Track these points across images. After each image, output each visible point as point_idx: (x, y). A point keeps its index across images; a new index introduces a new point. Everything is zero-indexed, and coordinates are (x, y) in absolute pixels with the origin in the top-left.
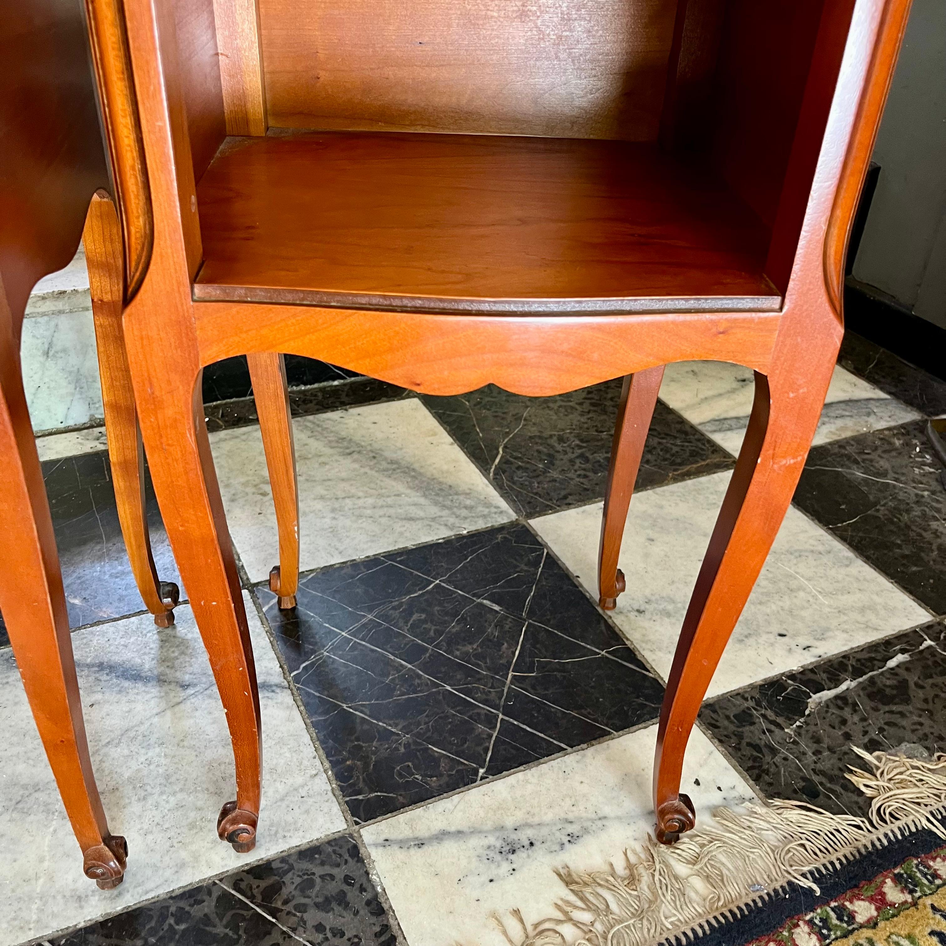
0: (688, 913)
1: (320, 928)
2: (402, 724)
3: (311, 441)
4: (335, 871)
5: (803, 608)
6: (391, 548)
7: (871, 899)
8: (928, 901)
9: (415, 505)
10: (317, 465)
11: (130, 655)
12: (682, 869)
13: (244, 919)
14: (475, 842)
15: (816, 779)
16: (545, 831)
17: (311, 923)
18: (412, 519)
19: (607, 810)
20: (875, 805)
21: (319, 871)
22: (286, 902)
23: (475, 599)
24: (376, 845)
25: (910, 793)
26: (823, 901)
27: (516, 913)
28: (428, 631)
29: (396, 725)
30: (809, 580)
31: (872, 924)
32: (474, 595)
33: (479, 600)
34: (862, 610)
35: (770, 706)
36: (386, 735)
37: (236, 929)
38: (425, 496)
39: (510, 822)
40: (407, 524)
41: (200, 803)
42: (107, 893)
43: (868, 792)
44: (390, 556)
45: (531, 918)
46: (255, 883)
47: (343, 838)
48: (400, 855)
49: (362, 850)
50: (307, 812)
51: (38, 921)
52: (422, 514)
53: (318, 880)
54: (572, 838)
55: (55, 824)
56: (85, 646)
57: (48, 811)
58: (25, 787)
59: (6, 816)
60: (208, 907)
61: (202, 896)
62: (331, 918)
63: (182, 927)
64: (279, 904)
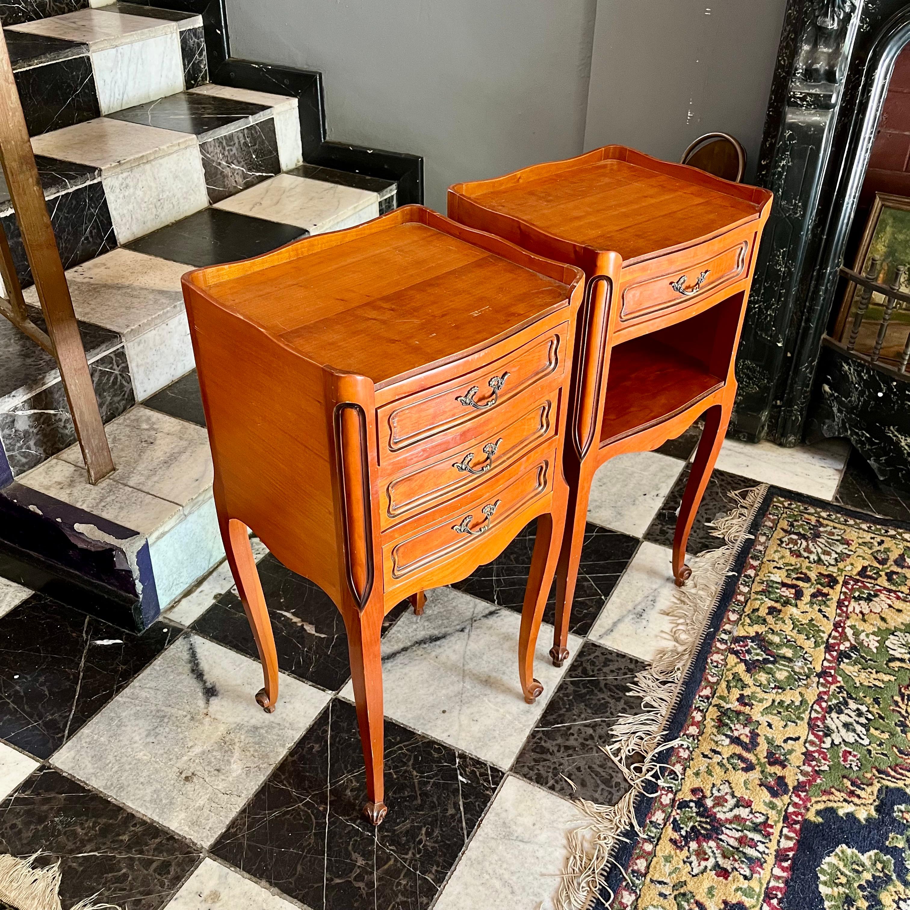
0: (708, 603)
1: (612, 671)
4: (596, 654)
5: (641, 480)
7: (750, 568)
8: (765, 560)
11: (423, 633)
12: (693, 591)
13: (587, 684)
14: (627, 620)
15: (703, 541)
16: (643, 604)
17: (608, 672)
19: (654, 586)
20: (726, 539)
21: (592, 657)
22: (593, 671)
24: (598, 639)
25: (733, 530)
26: (739, 575)
27: (662, 631)
28: (523, 560)
30: (632, 467)
31: (757, 575)
34: (661, 470)
35: (667, 524)
37: (589, 687)
39: (630, 607)
42: (534, 705)
43: (721, 536)
45: (668, 630)
46: (576, 672)
47: (585, 644)
48: (609, 637)
49: (596, 643)
53: (595, 660)
54: (654, 601)
55: (485, 699)
56: (398, 641)
57: (476, 697)
58: (455, 696)
59: (464, 708)
60: (571, 688)
61: (565, 686)
62: (612, 667)
63: (571, 697)
64: (591, 673)
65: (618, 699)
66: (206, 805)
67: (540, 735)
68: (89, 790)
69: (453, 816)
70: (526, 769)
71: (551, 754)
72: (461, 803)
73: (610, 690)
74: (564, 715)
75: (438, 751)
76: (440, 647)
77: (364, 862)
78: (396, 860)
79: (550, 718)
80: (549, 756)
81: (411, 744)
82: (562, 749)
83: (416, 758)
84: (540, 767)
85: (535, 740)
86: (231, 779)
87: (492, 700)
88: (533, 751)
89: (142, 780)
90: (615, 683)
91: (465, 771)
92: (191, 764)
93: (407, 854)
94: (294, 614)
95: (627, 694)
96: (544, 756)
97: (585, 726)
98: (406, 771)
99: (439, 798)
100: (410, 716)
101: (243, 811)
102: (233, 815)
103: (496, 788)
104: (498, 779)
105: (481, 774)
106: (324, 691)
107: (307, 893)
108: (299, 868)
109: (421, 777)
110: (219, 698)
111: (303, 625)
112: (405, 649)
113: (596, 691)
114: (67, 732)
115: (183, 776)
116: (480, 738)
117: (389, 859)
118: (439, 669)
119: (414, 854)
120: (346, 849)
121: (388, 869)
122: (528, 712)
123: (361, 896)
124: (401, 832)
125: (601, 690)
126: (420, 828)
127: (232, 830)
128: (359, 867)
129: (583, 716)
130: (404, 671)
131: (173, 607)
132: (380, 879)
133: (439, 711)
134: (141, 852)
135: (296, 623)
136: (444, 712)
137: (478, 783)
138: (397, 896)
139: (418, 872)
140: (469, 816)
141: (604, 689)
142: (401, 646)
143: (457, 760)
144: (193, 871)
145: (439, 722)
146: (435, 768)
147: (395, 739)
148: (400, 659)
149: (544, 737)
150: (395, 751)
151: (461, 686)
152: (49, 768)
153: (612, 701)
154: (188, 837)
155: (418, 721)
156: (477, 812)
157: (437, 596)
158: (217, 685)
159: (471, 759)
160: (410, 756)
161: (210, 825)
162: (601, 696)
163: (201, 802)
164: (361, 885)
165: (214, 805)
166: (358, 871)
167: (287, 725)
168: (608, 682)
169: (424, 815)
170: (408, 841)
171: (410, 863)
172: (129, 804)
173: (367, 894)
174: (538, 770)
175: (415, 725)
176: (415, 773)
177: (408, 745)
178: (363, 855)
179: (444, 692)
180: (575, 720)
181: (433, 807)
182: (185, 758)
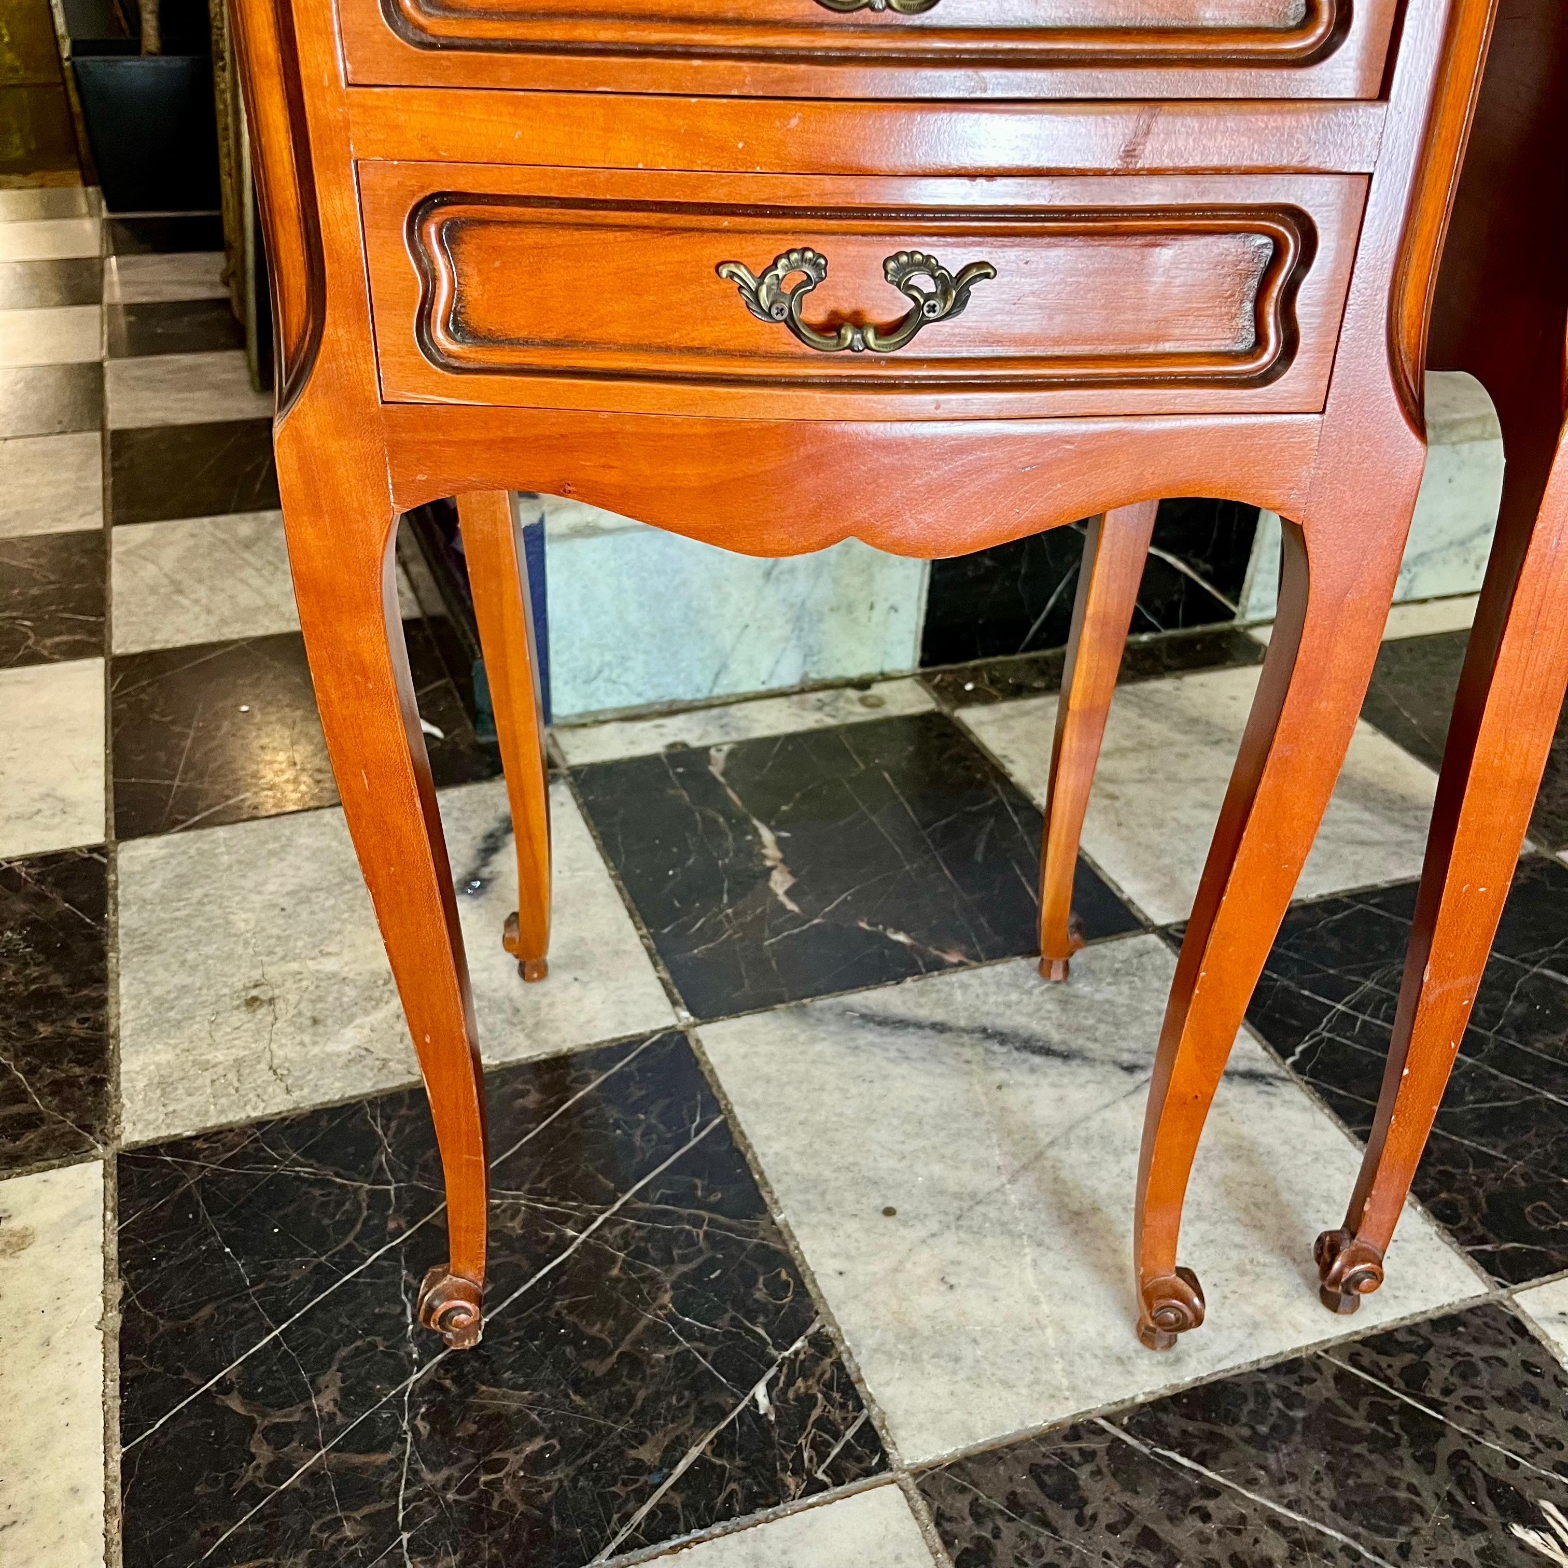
1: (1518, 1433)
2: (1503, 1145)
3: (1145, 722)
4: (1503, 1353)
6: (1352, 885)
9: (1360, 822)
10: (1173, 757)
11: (1022, 1020)
13: (1391, 1411)
17: (1501, 1426)
18: (1363, 843)
21: (1478, 1352)
22: (1447, 1392)
23: (1527, 966)
24: (1550, 1320)
29: (1494, 1147)
32: (1523, 960)
33: (1535, 970)
36: (1484, 1161)
37: (1387, 1425)
38: (1366, 809)
40: (1362, 851)
41: (1238, 1239)
42: (1159, 1356)
44: (1357, 896)
46: (1384, 1361)
47: (1488, 1305)
49: (1529, 1327)
50: (1413, 1263)
51: (1073, 1388)
52: (1375, 836)
53: (1481, 1365)
55: (1030, 1253)
56: (947, 1002)
57: (1010, 1233)
58: (958, 1196)
59: (951, 1237)
60: (1325, 1389)
61: (1307, 1372)
62: (1530, 1421)
63: (1300, 1414)
64: (1436, 1394)
65: (1468, 1527)
66: (220, 1068)
67: (1099, 1445)
68: (105, 923)
69: (639, 1467)
70: (962, 1504)
71: (1080, 1520)
72: (694, 1453)
73: (1463, 1481)
74: (1228, 1443)
75: (777, 1288)
76: (1032, 1070)
77: (330, 1408)
78: (394, 1465)
79: (1175, 1423)
80: (1066, 1520)
81: (730, 1229)
82: (1131, 1532)
83: (711, 1265)
84: (1008, 1532)
85: (1065, 1445)
86: (316, 1050)
87: (1047, 1268)
88: (1035, 1471)
89: (191, 956)
90: (1502, 1472)
91: (790, 1383)
92: (289, 984)
93: (434, 1468)
94: (780, 843)
95: (1518, 1531)
96: (1053, 1510)
97: (1274, 1522)
98: (652, 1279)
99: (657, 1397)
100: (798, 1167)
101: (260, 1124)
102: (237, 1116)
103: (824, 1487)
104: (854, 1468)
105: (823, 1423)
106: (674, 1003)
107: (153, 1377)
108: (206, 1311)
109: (670, 1318)
110: (475, 903)
111: (772, 868)
112: (940, 1028)
113: (1404, 1452)
114: (197, 818)
115: (254, 993)
116: (914, 1333)
117: (384, 1447)
118: (976, 1115)
119: (446, 1486)
120: (334, 1348)
121: (355, 1468)
122: (1120, 1361)
123: (234, 1477)
124: (483, 1407)
125: (1426, 1461)
126: (533, 1432)
127: (199, 1144)
128: (309, 1409)
129: (1290, 1489)
130: (890, 1068)
131: (584, 725)
132: (313, 1476)
133: (878, 1202)
134: (30, 1072)
135: (765, 857)
136: (889, 1212)
137: (791, 1437)
138: (298, 1548)
139: (405, 1536)
140: (678, 1500)
141: (1442, 1465)
142: (939, 1016)
143: (798, 1344)
144: (52, 1167)
145: (852, 1226)
146: (724, 1322)
147: (709, 1191)
148: (907, 1040)
149: (1103, 1460)
150: (680, 1219)
151: (996, 1183)
152: (105, 855)
153: (1438, 1516)
154: (124, 1100)
155: (806, 1190)
156: (710, 1509)
157: (1142, 967)
158: (501, 880)
159: (839, 1365)
160: (700, 1251)
161: (179, 1107)
162: (1410, 1474)
163: (219, 1056)
164: (264, 1453)
165: (232, 1076)
166: (296, 1418)
167: (530, 1021)
168: (1473, 1452)
169: (576, 1408)
170: (472, 1440)
171: (418, 1496)
172: (123, 983)
173: (251, 1484)
174: (996, 1534)
175: (787, 1192)
176: (666, 1298)
177: (720, 1226)
178: (345, 1392)
179: (937, 1169)
180: (1251, 1483)
181: (616, 1409)
182: (294, 966)
